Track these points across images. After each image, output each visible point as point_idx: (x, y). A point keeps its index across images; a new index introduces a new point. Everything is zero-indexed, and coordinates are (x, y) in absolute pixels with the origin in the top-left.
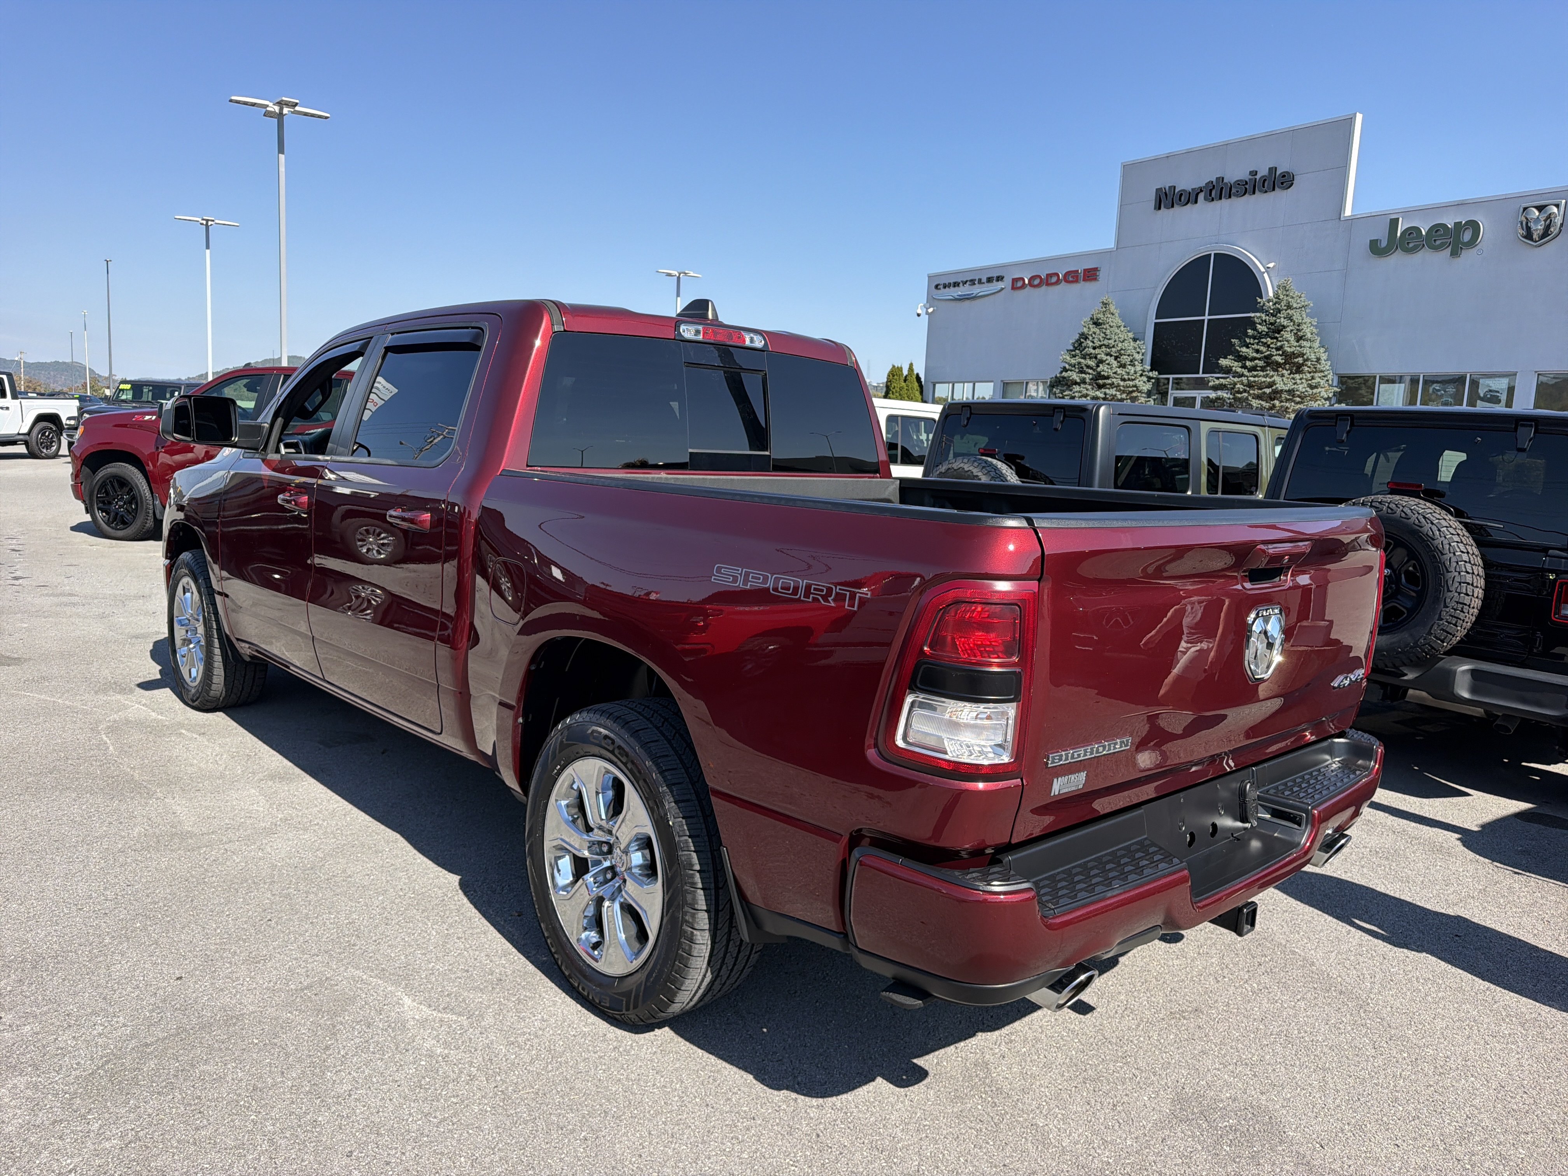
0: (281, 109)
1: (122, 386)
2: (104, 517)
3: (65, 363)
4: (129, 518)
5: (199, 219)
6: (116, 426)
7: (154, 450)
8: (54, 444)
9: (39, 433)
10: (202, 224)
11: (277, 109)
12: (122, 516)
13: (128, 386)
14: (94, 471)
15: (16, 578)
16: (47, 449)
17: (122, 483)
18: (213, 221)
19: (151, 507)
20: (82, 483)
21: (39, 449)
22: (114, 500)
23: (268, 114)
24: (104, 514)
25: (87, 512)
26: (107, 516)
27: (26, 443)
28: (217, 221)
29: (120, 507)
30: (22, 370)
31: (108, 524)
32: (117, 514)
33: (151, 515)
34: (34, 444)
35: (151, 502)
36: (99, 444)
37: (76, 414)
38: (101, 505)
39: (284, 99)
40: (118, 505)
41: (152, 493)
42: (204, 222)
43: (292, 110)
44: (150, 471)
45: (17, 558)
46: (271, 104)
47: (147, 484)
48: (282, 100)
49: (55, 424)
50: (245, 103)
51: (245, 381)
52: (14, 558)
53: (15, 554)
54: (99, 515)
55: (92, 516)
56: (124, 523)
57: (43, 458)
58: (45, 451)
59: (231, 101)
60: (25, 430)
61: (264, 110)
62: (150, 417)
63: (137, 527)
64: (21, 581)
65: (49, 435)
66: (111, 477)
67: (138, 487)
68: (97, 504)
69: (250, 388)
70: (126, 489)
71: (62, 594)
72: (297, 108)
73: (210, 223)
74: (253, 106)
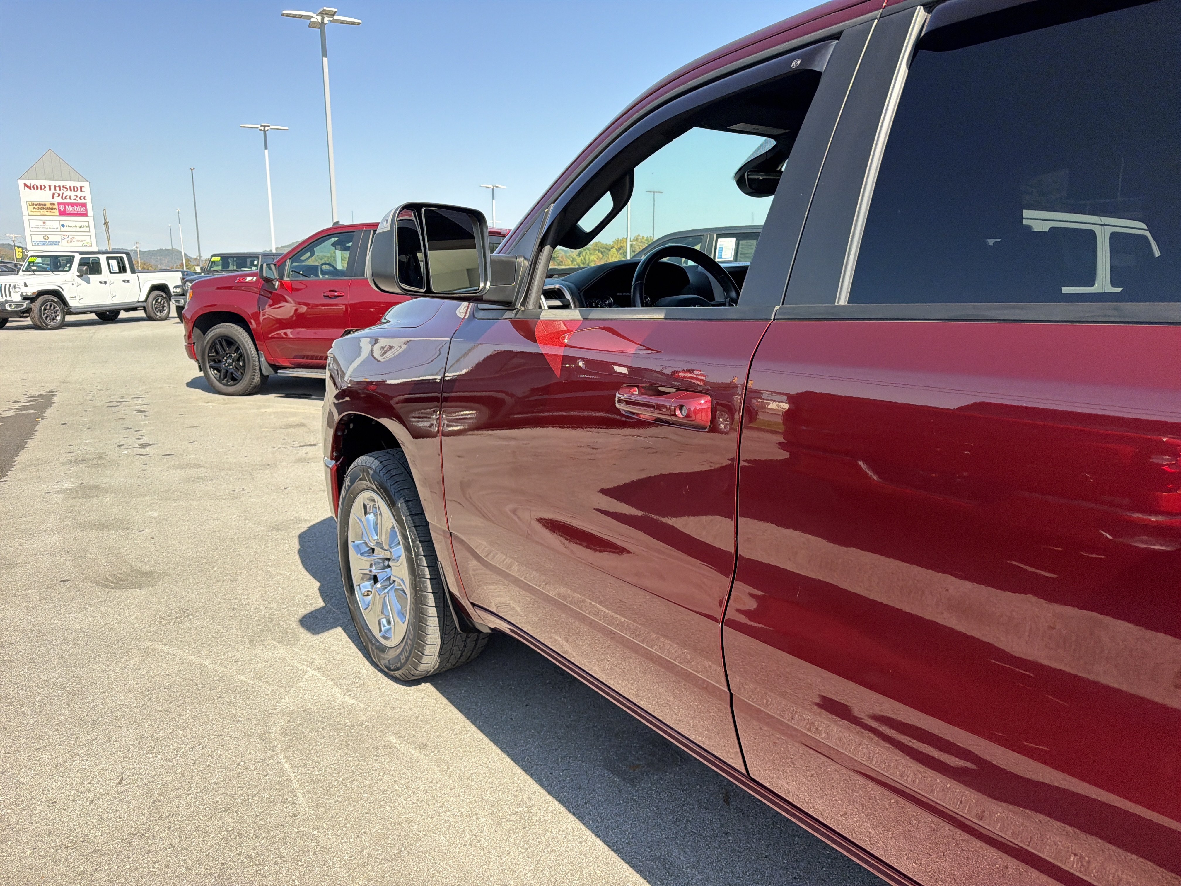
0: (323, 19)
1: (214, 259)
2: (216, 374)
3: (166, 250)
4: (237, 374)
5: (259, 126)
6: (218, 288)
7: (256, 310)
8: (165, 308)
9: (153, 300)
10: (261, 130)
11: (319, 19)
12: (232, 373)
13: (218, 259)
14: (204, 331)
15: (143, 446)
16: (160, 313)
17: (230, 342)
18: (269, 126)
19: (257, 364)
20: (194, 343)
21: (154, 313)
22: (223, 358)
23: (312, 25)
24: (216, 372)
25: (201, 370)
26: (218, 374)
27: (145, 309)
28: (272, 127)
29: (230, 365)
30: (139, 256)
31: (220, 380)
32: (227, 371)
33: (258, 371)
34: (150, 309)
35: (257, 360)
36: (206, 307)
37: (180, 283)
38: (212, 363)
39: (325, 8)
40: (227, 364)
41: (257, 350)
42: (262, 128)
43: (331, 19)
44: (254, 330)
45: (144, 420)
46: (314, 15)
47: (252, 342)
48: (324, 10)
49: (165, 292)
50: (294, 16)
51: (334, 239)
52: (140, 421)
53: (141, 416)
54: (212, 373)
55: (204, 373)
56: (234, 379)
57: (157, 320)
58: (158, 314)
59: (283, 15)
60: (143, 298)
61: (309, 21)
62: (251, 278)
63: (246, 383)
64: (147, 449)
65: (161, 301)
66: (219, 337)
67: (244, 346)
68: (209, 363)
69: (341, 245)
70: (234, 348)
71: (189, 466)
72: (336, 17)
73: (267, 128)
74: (301, 18)
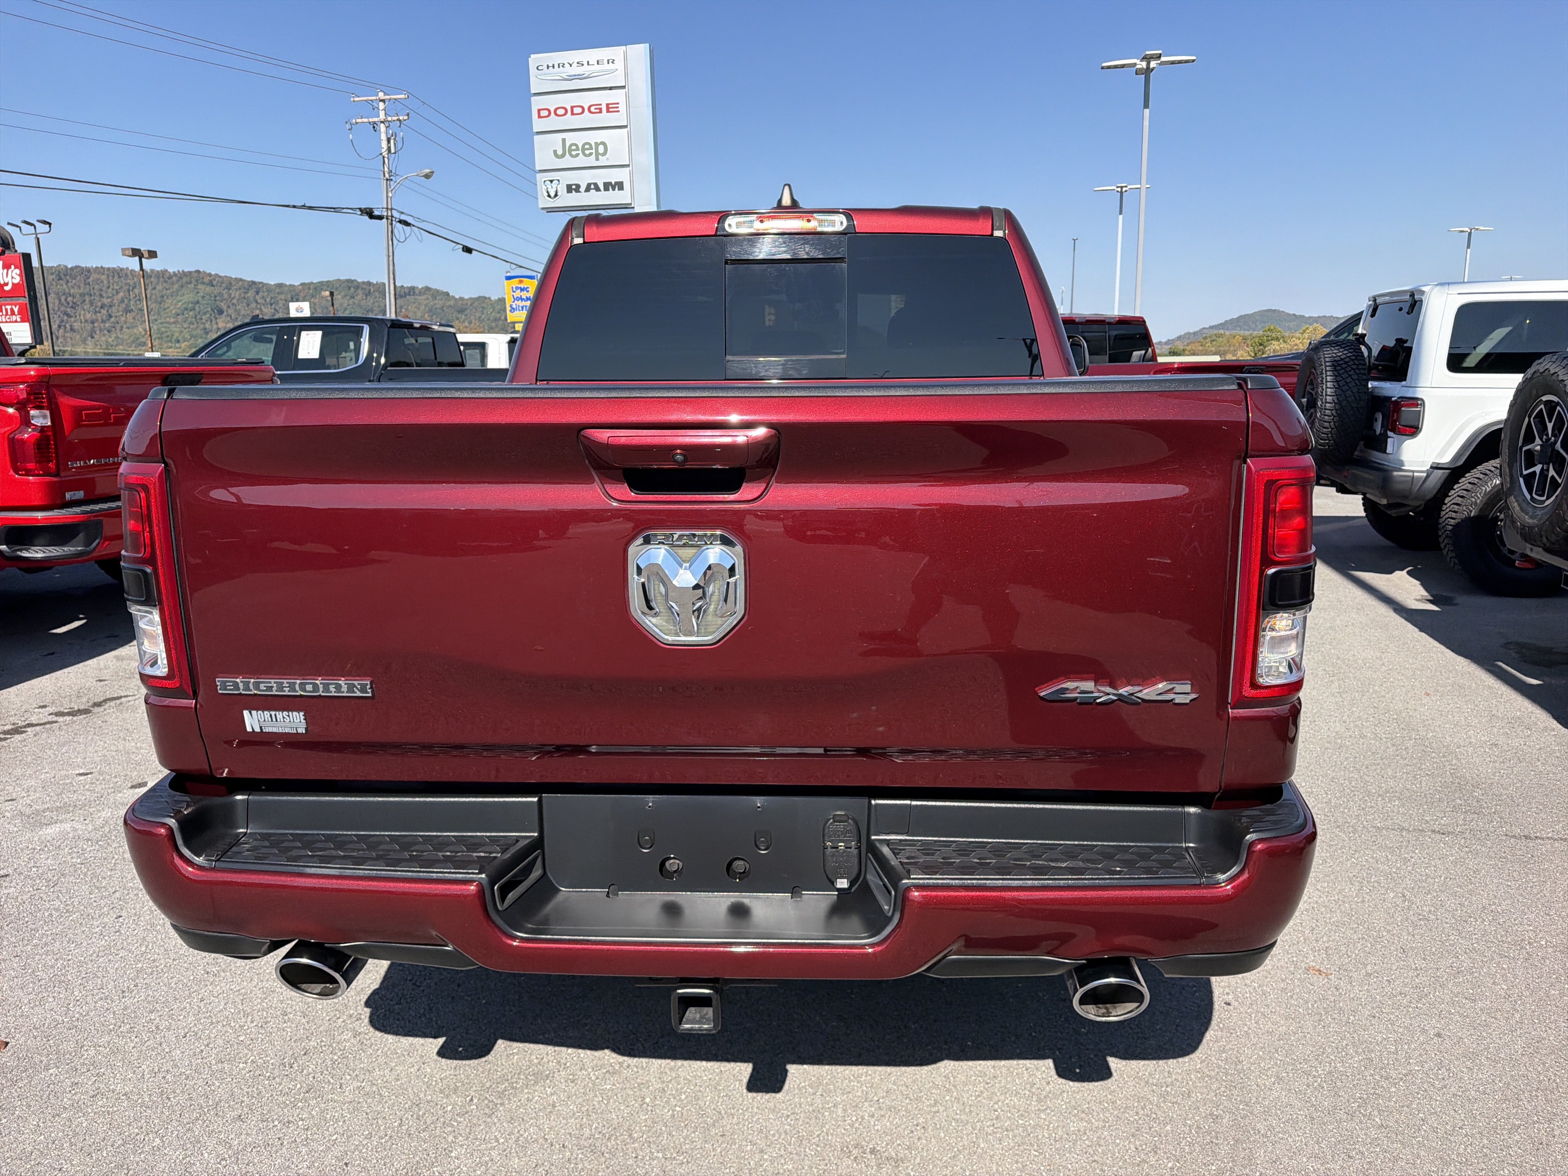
0: (1148, 64)
5: (1116, 188)
10: (1118, 191)
11: (1144, 64)
18: (1126, 187)
23: (1139, 72)
28: (1129, 187)
39: (1147, 53)
42: (1119, 189)
43: (1159, 62)
46: (1138, 62)
48: (1147, 55)
50: (1116, 67)
59: (1103, 68)
61: (1134, 69)
72: (1163, 59)
73: (1124, 189)
74: (1123, 67)
